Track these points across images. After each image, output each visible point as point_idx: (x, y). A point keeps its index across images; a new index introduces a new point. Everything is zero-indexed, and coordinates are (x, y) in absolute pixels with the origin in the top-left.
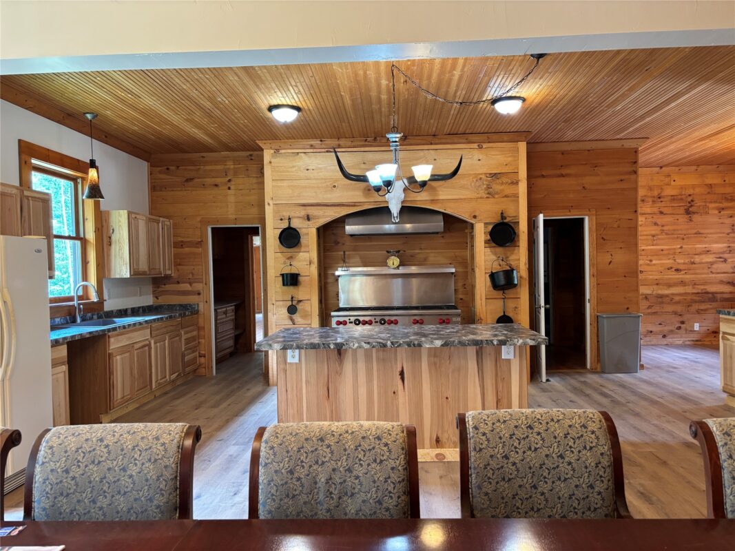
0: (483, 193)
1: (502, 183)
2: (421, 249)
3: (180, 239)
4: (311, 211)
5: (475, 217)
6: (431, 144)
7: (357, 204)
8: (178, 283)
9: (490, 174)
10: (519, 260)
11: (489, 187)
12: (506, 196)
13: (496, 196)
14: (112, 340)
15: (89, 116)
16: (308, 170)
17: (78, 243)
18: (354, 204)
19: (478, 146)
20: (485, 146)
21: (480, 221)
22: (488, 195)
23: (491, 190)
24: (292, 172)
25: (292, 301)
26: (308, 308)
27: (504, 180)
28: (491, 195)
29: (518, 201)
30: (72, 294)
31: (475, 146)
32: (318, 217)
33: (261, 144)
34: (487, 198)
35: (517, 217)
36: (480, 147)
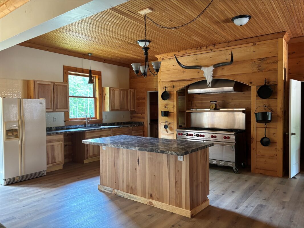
0: (255, 69)
1: (267, 63)
2: (233, 100)
3: (139, 97)
4: (175, 84)
5: (251, 83)
6: (228, 46)
7: (193, 79)
8: (138, 114)
9: (260, 59)
10: (277, 106)
11: (259, 66)
12: (269, 70)
13: (264, 71)
14: (87, 134)
15: (90, 55)
16: (174, 66)
17: (93, 99)
18: (192, 80)
19: (254, 44)
20: (257, 43)
21: (254, 85)
22: (258, 71)
23: (260, 67)
24: (168, 67)
25: (166, 123)
26: (173, 127)
27: (269, 61)
28: (260, 70)
29: (277, 73)
30: (85, 117)
31: (252, 44)
32: (177, 86)
33: (156, 56)
34: (258, 72)
35: (276, 81)
36: (255, 45)
